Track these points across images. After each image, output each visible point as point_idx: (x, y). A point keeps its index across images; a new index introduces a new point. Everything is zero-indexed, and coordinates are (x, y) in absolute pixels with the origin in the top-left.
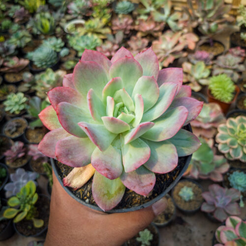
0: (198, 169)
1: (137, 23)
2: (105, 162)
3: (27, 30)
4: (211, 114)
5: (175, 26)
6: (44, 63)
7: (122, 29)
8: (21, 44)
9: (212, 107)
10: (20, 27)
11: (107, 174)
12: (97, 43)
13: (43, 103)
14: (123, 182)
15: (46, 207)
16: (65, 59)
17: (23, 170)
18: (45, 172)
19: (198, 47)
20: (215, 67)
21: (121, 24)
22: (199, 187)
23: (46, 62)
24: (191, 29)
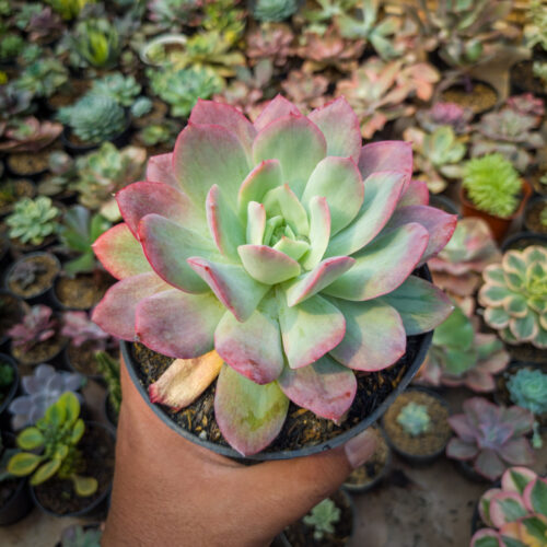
0: (440, 365)
1: (303, 41)
2: (246, 346)
3: (57, 57)
4: (467, 242)
5: (388, 49)
6: (96, 132)
7: (271, 55)
8: (44, 88)
9: (471, 227)
10: (41, 50)
11: (251, 371)
12: (214, 87)
13: (95, 219)
14: (284, 390)
15: (103, 450)
16: (143, 122)
17: (51, 369)
18: (101, 373)
19: (438, 95)
20: (476, 138)
21: (267, 44)
22: (442, 405)
23: (100, 128)
24: (423, 56)
